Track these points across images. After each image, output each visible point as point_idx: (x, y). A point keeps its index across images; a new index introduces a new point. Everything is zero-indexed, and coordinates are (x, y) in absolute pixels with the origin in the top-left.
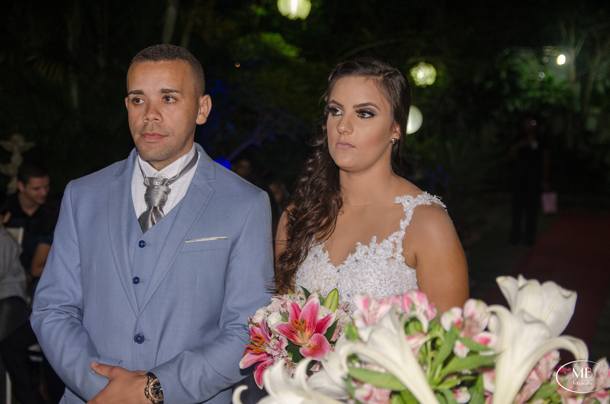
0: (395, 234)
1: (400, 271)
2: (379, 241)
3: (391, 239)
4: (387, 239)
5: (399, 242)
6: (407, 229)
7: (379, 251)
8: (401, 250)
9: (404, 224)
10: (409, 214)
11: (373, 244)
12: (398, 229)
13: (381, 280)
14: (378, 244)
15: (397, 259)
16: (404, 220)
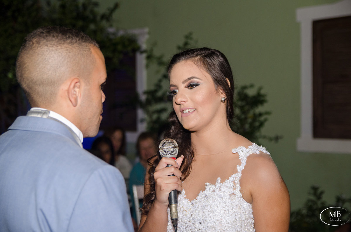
0: (234, 175)
1: (239, 204)
2: (223, 181)
3: (231, 179)
4: (228, 179)
5: (237, 181)
6: (243, 172)
7: (224, 189)
8: (239, 188)
9: (240, 168)
10: (244, 161)
11: (218, 184)
12: (236, 172)
13: (225, 211)
14: (222, 184)
15: (237, 195)
16: (240, 165)
